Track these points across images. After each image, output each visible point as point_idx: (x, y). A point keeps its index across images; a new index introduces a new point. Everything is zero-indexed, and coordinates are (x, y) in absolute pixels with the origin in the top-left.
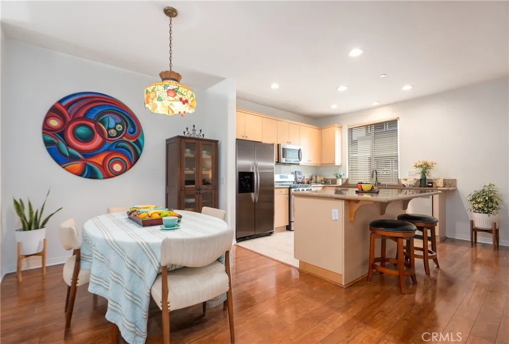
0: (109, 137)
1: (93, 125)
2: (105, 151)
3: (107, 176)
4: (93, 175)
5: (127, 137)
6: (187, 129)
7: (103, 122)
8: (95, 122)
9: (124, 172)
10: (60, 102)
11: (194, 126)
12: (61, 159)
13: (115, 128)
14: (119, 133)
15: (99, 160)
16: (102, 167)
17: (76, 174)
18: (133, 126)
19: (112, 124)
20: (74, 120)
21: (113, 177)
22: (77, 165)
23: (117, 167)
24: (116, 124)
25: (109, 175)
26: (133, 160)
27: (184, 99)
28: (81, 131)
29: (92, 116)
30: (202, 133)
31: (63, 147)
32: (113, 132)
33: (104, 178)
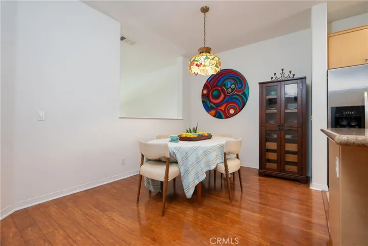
0: (228, 93)
1: (220, 88)
2: (225, 103)
3: (227, 117)
4: (220, 117)
5: (238, 92)
6: (275, 74)
7: (224, 86)
8: (221, 87)
9: (236, 114)
10: (207, 81)
11: (283, 70)
12: (208, 109)
13: (230, 88)
14: (233, 90)
15: (223, 108)
16: (224, 112)
17: (213, 116)
18: (242, 84)
19: (229, 86)
20: (212, 88)
21: (229, 117)
22: (213, 112)
23: (232, 111)
24: (231, 85)
25: (228, 116)
26: (241, 106)
27: (199, 63)
28: (215, 93)
29: (219, 84)
30: (292, 73)
31: (208, 102)
32: (230, 90)
33: (226, 118)
